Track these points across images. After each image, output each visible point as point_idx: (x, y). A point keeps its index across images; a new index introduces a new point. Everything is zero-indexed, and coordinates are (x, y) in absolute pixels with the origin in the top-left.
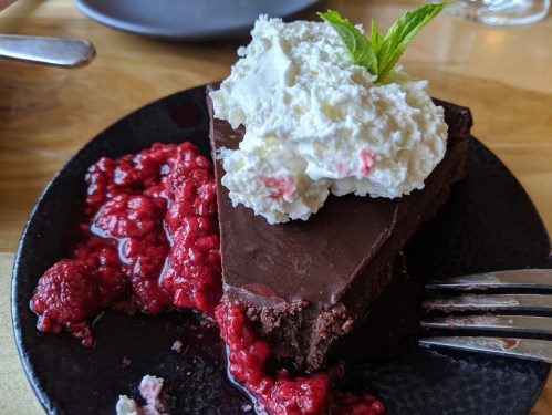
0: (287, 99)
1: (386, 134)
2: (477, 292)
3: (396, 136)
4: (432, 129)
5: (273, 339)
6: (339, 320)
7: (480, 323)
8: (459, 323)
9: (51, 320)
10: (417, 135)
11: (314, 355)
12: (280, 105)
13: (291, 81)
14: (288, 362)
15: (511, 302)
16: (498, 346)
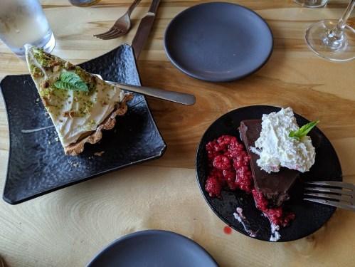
0: (278, 150)
1: (302, 161)
2: (320, 186)
3: (304, 161)
4: (312, 156)
5: (270, 200)
6: (286, 197)
7: (320, 195)
8: (314, 195)
9: (213, 194)
10: (308, 159)
11: (279, 203)
12: (276, 152)
13: (279, 145)
14: (272, 205)
15: (328, 191)
16: (324, 202)
